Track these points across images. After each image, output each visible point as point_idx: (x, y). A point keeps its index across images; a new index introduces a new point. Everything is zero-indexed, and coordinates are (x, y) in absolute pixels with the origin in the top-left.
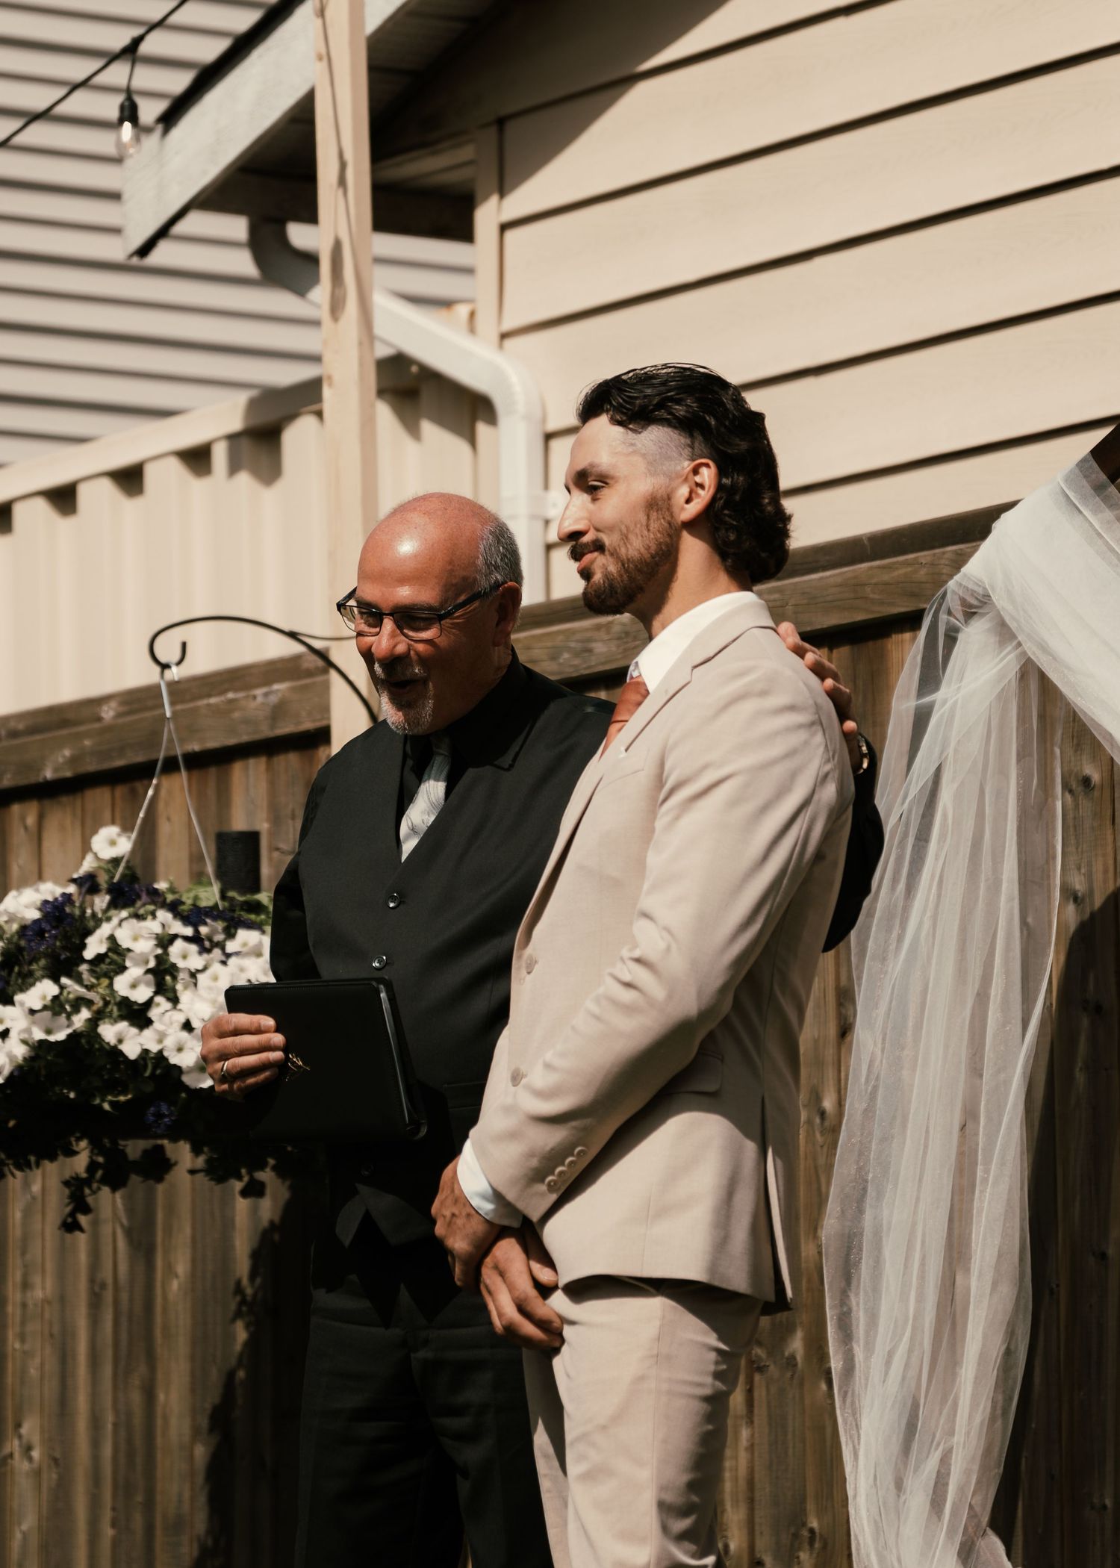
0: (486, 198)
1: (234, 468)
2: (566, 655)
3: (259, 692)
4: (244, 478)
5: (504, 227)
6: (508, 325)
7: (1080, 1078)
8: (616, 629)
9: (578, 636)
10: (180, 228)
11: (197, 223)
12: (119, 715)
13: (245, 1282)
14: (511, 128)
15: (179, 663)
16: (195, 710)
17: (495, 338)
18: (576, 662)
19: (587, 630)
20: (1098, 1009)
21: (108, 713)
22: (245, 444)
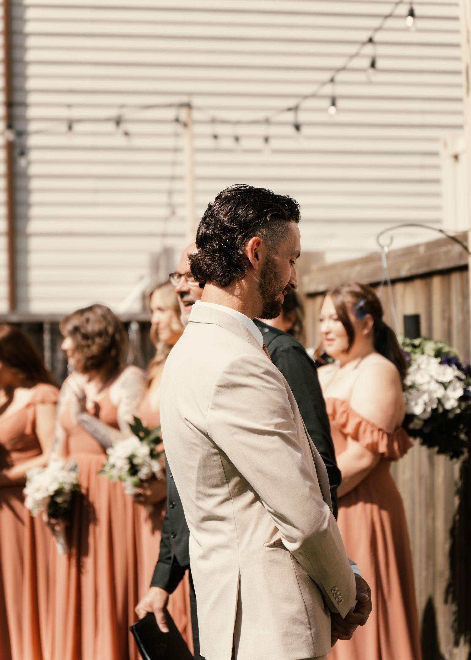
15: (389, 245)
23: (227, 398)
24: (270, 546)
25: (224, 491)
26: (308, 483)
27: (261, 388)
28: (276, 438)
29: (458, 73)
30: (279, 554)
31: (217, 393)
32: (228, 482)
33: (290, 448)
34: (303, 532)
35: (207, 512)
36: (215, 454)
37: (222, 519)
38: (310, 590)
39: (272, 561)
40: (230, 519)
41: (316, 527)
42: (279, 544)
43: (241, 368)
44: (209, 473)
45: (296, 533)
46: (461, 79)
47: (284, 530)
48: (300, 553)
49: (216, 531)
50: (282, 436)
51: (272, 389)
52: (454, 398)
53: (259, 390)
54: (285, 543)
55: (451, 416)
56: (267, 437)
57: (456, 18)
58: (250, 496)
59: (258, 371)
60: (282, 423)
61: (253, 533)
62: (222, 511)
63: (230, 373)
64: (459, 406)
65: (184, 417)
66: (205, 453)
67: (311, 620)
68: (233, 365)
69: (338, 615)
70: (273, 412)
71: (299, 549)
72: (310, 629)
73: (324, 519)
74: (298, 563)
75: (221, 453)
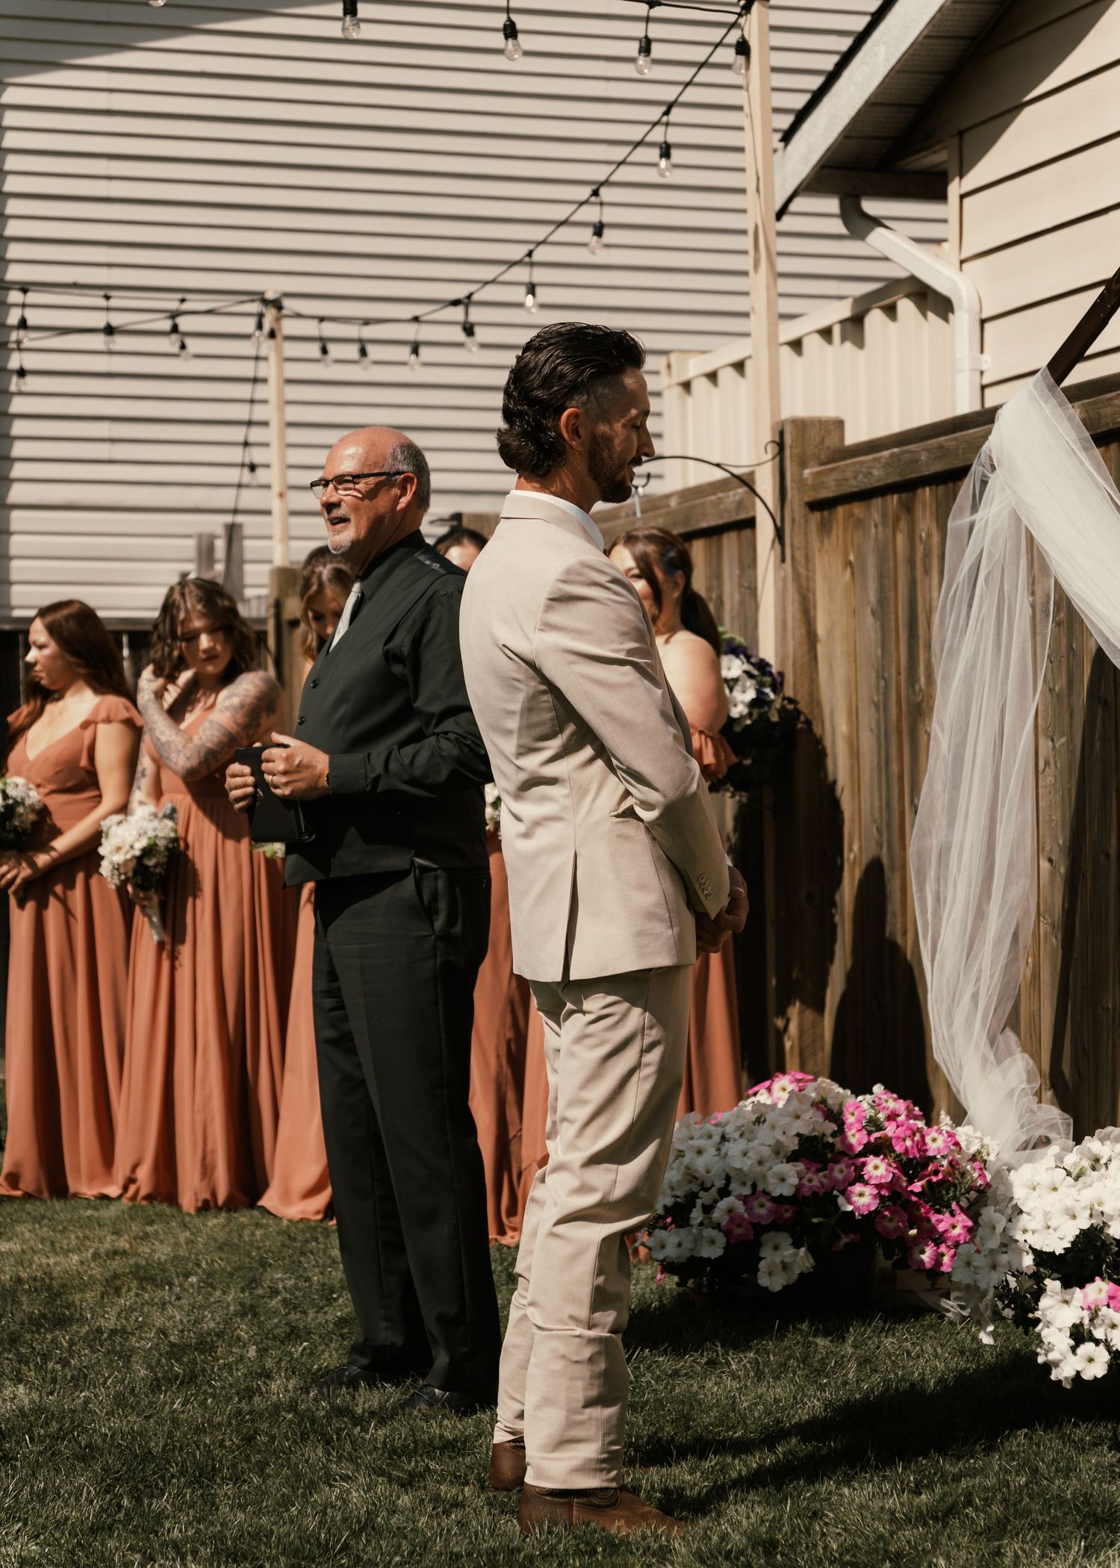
0: (953, 179)
1: (843, 340)
2: (861, 476)
3: (731, 493)
4: (848, 345)
5: (962, 197)
6: (965, 255)
7: (1098, 745)
8: (883, 461)
9: (866, 465)
10: (792, 207)
11: (799, 204)
12: (679, 504)
13: (731, 835)
14: (967, 136)
15: (644, 486)
16: (704, 504)
17: (958, 263)
18: (865, 480)
19: (869, 461)
20: (1106, 703)
21: (673, 503)
22: (848, 325)
23: (561, 616)
24: (617, 816)
25: (555, 744)
26: (672, 730)
27: (608, 602)
28: (628, 668)
29: (744, 232)
30: (631, 828)
31: (548, 609)
32: (561, 731)
33: (646, 682)
34: (664, 795)
35: (532, 772)
36: (544, 692)
37: (552, 781)
38: (671, 876)
39: (620, 836)
40: (564, 781)
41: (682, 788)
42: (630, 813)
43: (580, 574)
44: (536, 718)
45: (653, 796)
46: (746, 243)
47: (640, 791)
48: (659, 825)
49: (545, 799)
50: (636, 666)
51: (621, 603)
52: (742, 702)
53: (604, 604)
54: (639, 811)
55: (738, 729)
56: (615, 667)
57: (741, 150)
58: (588, 752)
59: (602, 579)
60: (636, 649)
61: (595, 799)
62: (550, 771)
63: (565, 582)
64: (750, 715)
65: (501, 643)
66: (531, 691)
67: (673, 915)
68: (569, 571)
69: (706, 915)
70: (624, 634)
71: (657, 819)
72: (672, 927)
73: (693, 778)
74: (654, 839)
75: (553, 690)
